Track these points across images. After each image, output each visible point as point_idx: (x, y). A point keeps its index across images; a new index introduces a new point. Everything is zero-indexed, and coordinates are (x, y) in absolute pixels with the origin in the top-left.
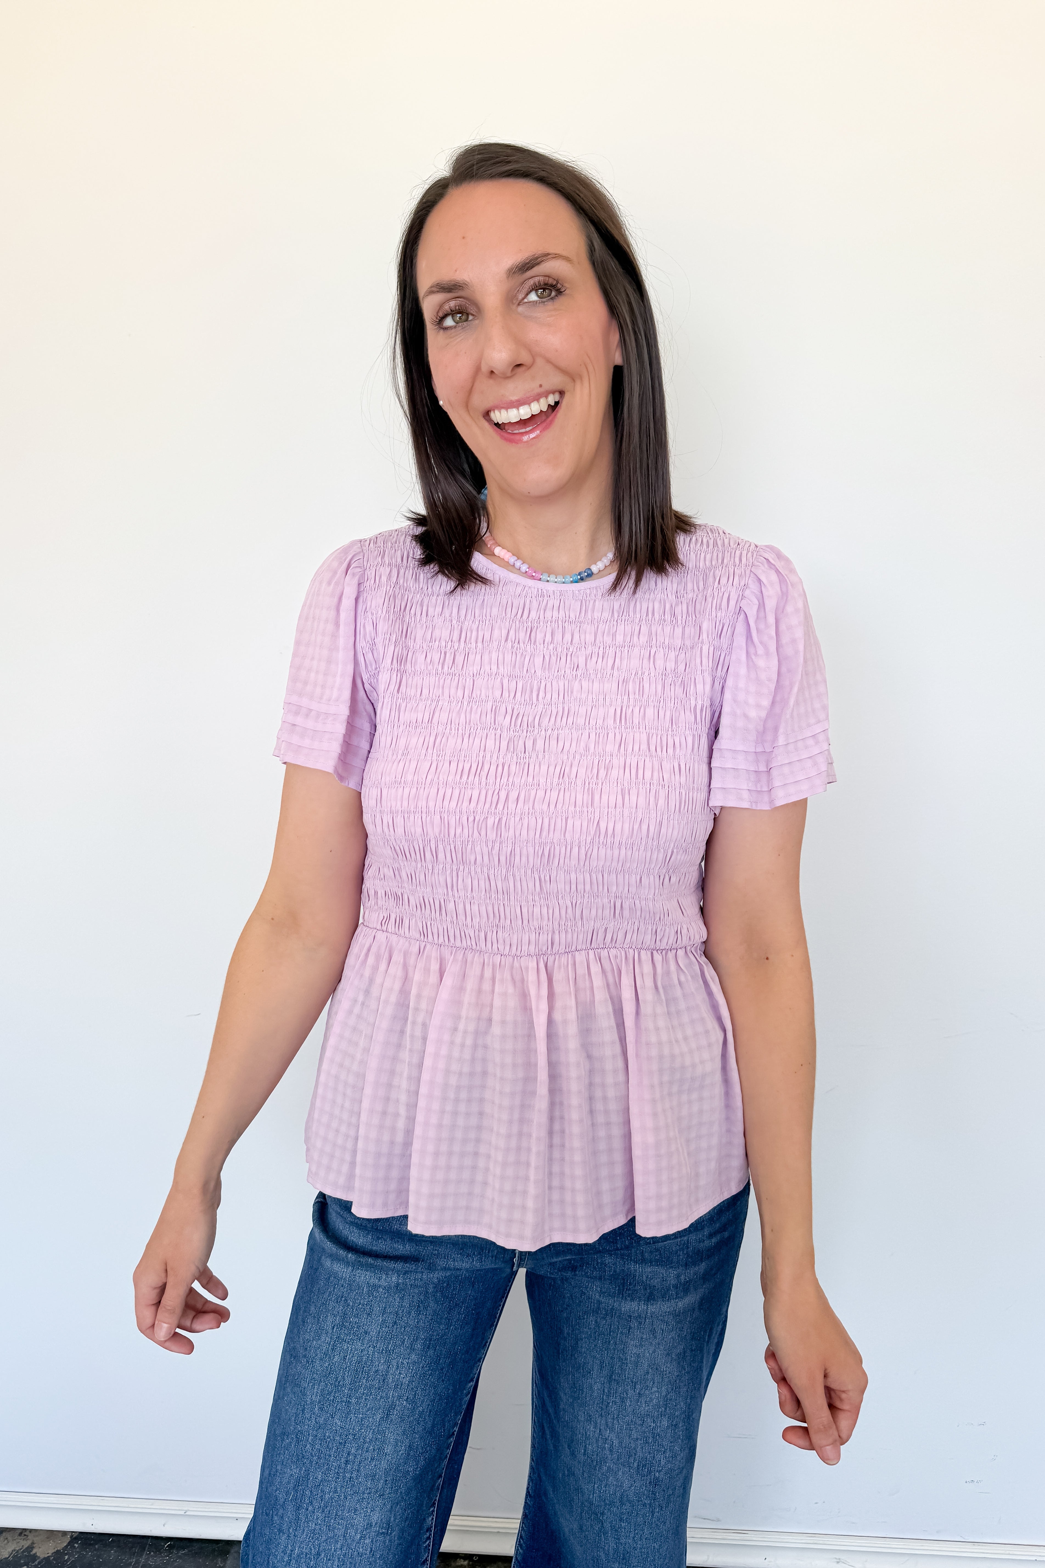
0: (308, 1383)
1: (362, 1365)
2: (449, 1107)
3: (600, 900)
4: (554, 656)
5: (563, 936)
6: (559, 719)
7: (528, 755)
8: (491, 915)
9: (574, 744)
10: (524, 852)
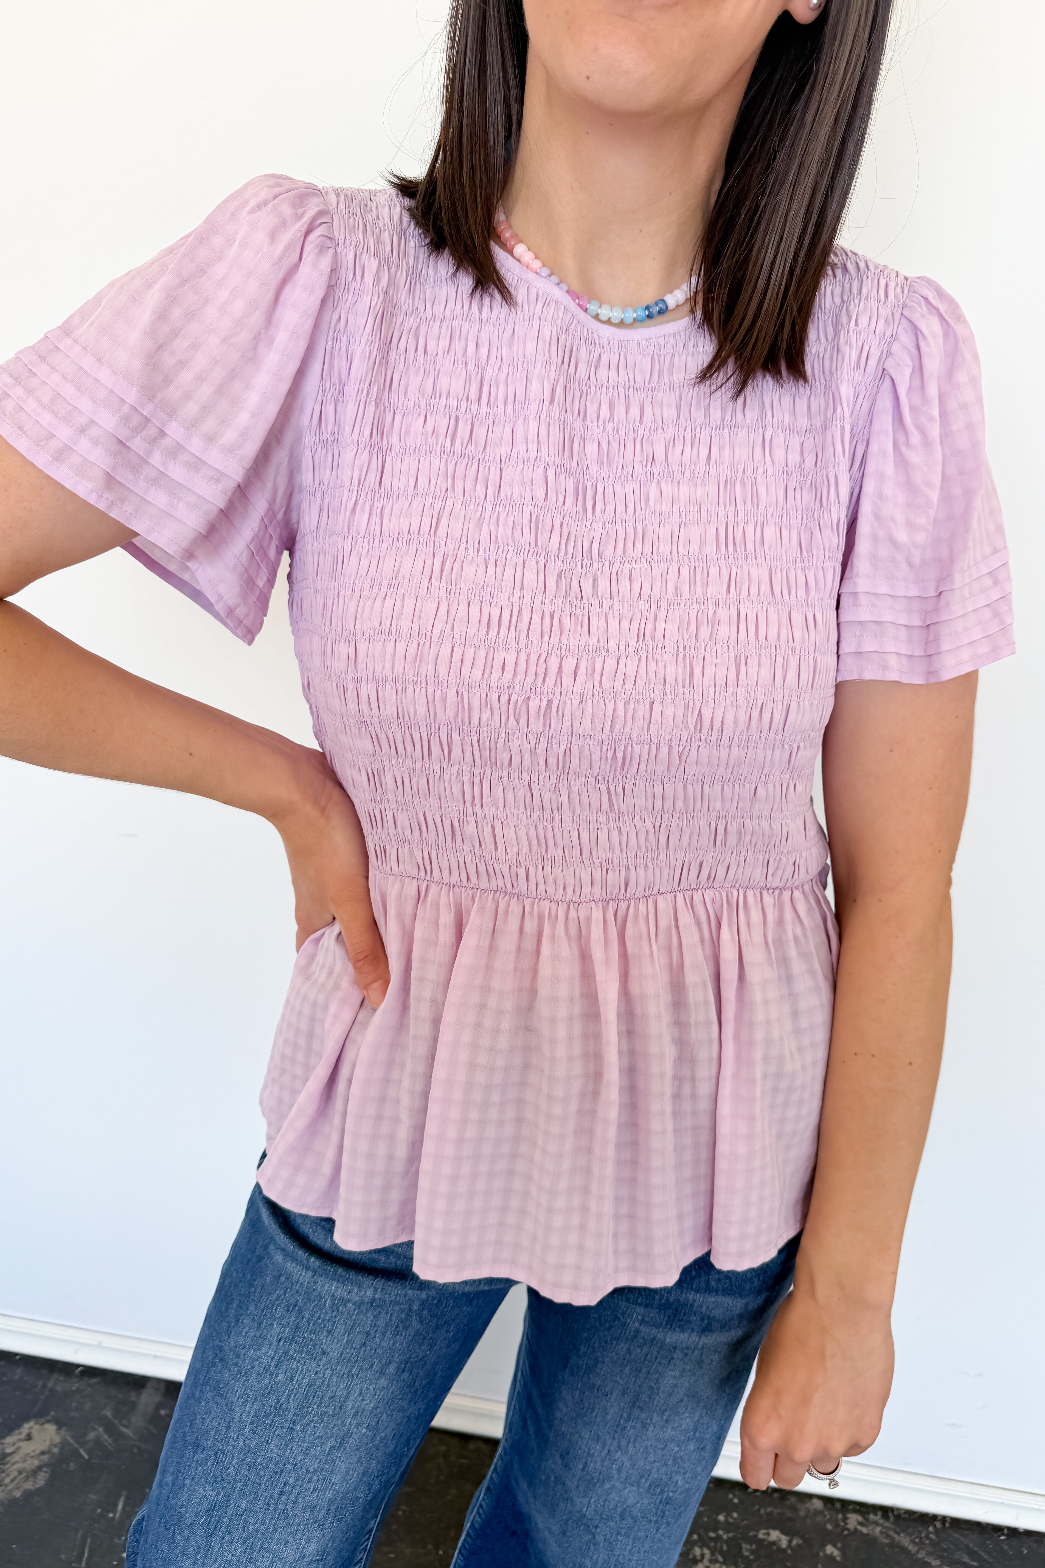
0: (238, 1398)
1: (314, 1389)
2: (474, 1115)
3: (696, 823)
4: (614, 441)
5: (642, 872)
6: (630, 545)
7: (587, 603)
8: (535, 842)
9: (657, 585)
10: (586, 753)
